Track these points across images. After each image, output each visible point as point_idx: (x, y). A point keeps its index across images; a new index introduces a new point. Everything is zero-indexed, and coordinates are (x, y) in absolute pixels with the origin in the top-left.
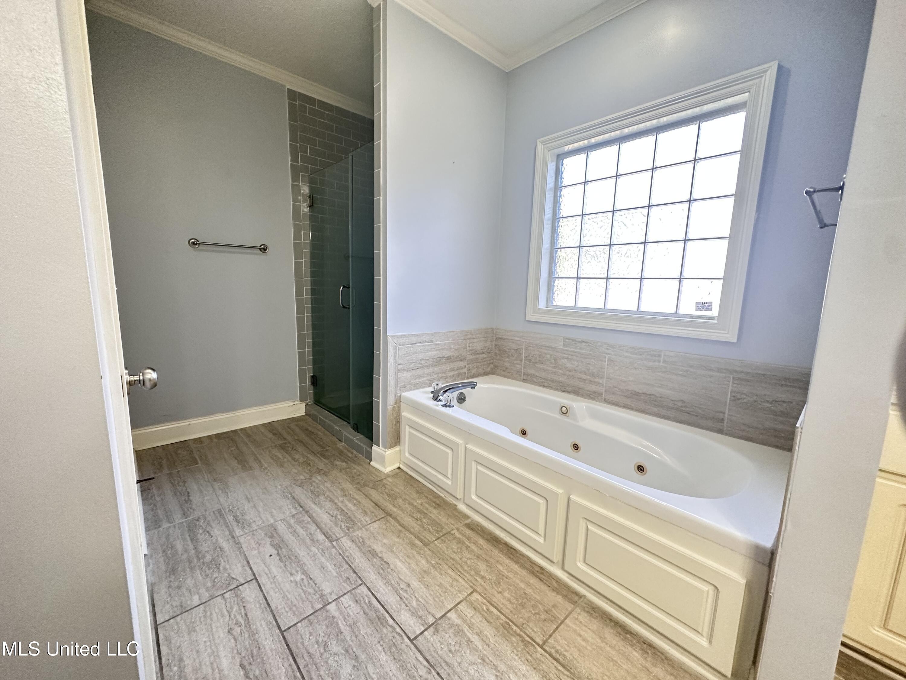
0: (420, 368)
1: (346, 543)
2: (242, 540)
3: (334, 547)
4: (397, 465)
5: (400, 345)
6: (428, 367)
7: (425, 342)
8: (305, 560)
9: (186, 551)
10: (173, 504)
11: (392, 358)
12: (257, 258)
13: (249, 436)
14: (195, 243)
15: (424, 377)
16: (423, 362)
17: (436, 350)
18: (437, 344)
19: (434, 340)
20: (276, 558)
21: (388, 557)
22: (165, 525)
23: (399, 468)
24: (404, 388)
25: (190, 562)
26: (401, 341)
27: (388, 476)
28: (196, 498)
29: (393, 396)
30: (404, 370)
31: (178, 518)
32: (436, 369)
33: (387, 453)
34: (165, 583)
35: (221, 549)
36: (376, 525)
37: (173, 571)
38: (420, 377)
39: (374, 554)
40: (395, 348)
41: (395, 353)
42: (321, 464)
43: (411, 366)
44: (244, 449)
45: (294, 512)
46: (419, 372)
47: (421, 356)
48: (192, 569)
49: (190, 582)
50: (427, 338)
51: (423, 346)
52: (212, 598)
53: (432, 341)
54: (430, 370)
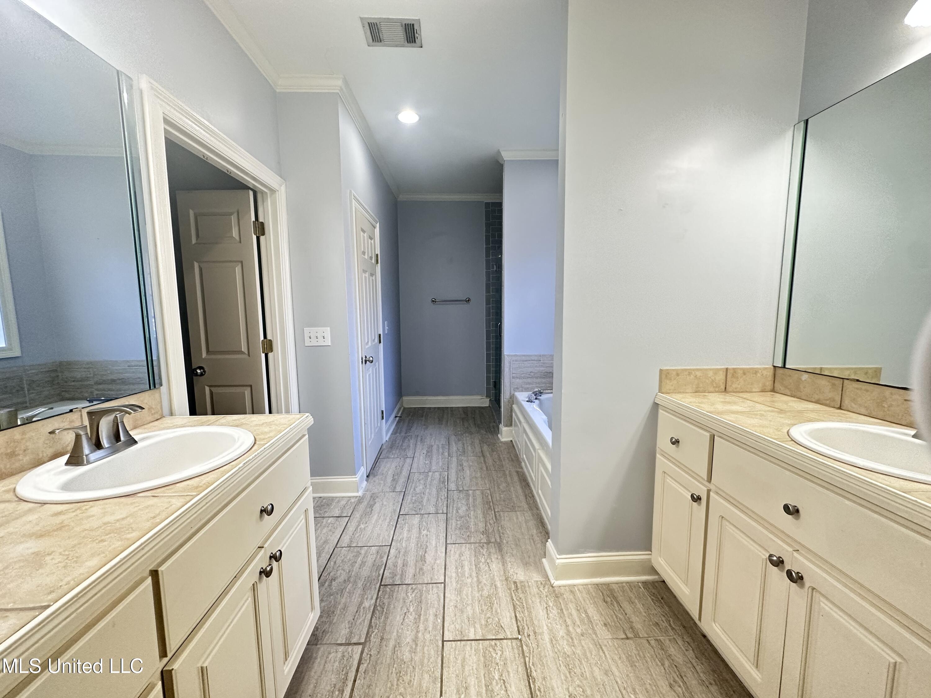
0: (530, 377)
1: (454, 459)
2: (418, 446)
3: (448, 458)
4: (511, 439)
5: (513, 361)
6: (537, 378)
7: (534, 360)
8: (434, 458)
9: (398, 444)
10: (404, 430)
11: (507, 369)
12: (466, 306)
13: (452, 411)
14: (434, 301)
15: (532, 384)
16: (532, 374)
17: (544, 367)
18: (544, 363)
19: (541, 359)
20: (425, 454)
21: (465, 468)
22: (398, 434)
23: (512, 441)
24: (517, 389)
25: (398, 447)
26: (514, 358)
27: (502, 442)
28: (413, 429)
29: (509, 393)
30: (517, 377)
31: (403, 434)
32: (544, 380)
33: (504, 429)
34: (387, 450)
35: (410, 447)
36: (473, 457)
37: (391, 448)
38: (529, 384)
39: (461, 465)
40: (510, 363)
41: (510, 366)
42: (473, 429)
43: (523, 375)
44: (445, 416)
45: (444, 443)
46: (529, 380)
47: (530, 370)
48: (397, 449)
49: (394, 452)
50: (536, 358)
51: (532, 363)
52: (397, 457)
53: (540, 361)
54: (539, 380)
